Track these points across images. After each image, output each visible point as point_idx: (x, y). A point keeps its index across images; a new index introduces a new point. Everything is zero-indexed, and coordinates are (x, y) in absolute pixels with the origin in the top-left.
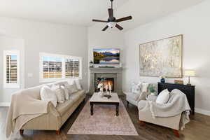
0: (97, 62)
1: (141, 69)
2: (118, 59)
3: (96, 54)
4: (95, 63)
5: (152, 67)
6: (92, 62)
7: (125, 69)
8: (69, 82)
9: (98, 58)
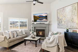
0: (35, 21)
1: (58, 24)
2: (46, 19)
3: (35, 17)
4: (34, 21)
5: (63, 23)
6: (33, 21)
7: (51, 24)
8: (19, 30)
9: (36, 19)
